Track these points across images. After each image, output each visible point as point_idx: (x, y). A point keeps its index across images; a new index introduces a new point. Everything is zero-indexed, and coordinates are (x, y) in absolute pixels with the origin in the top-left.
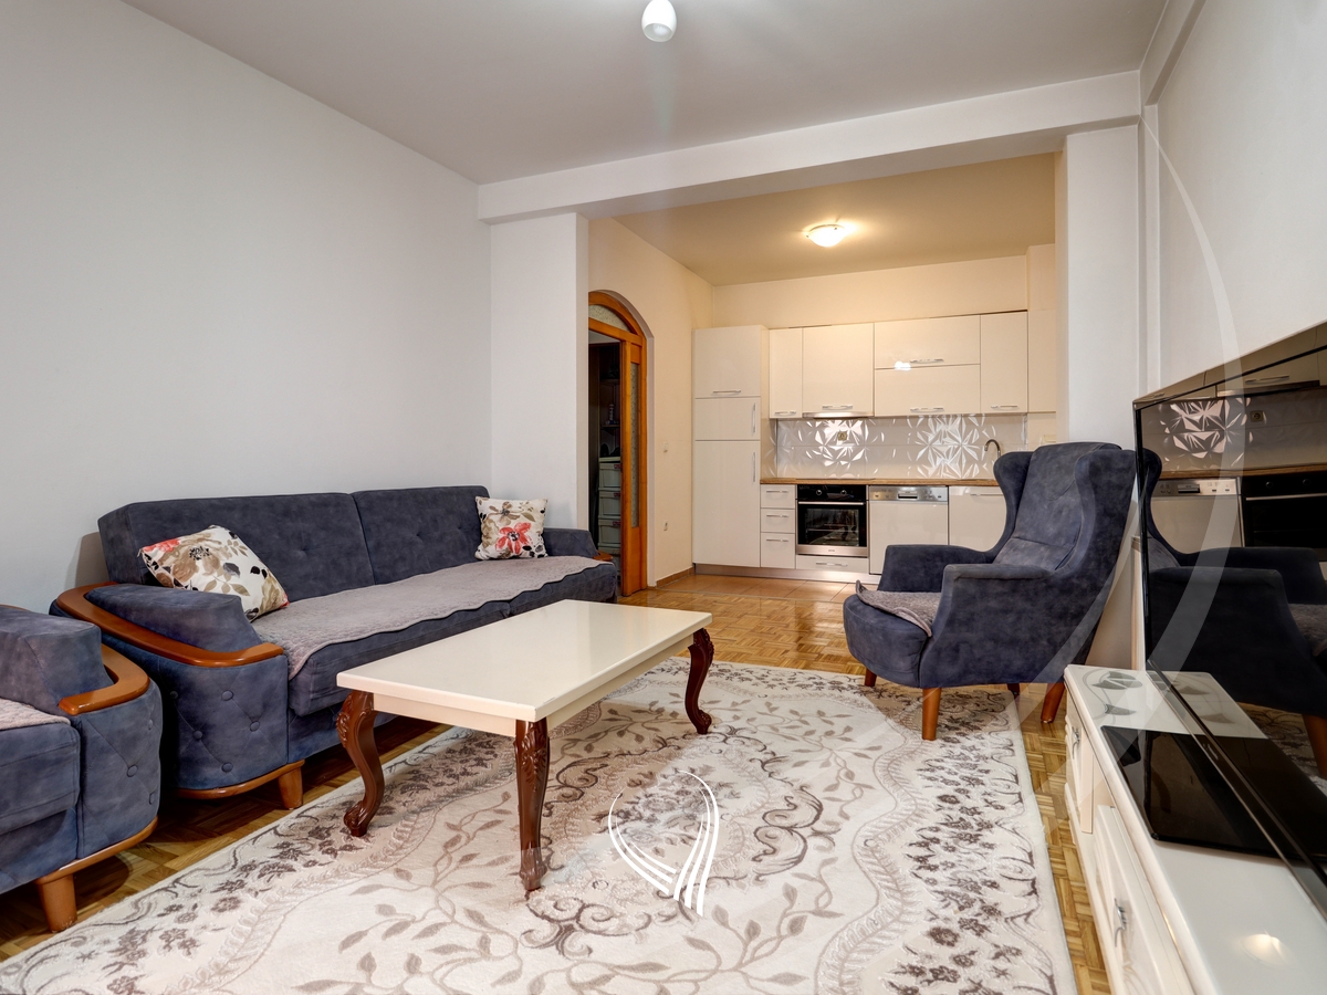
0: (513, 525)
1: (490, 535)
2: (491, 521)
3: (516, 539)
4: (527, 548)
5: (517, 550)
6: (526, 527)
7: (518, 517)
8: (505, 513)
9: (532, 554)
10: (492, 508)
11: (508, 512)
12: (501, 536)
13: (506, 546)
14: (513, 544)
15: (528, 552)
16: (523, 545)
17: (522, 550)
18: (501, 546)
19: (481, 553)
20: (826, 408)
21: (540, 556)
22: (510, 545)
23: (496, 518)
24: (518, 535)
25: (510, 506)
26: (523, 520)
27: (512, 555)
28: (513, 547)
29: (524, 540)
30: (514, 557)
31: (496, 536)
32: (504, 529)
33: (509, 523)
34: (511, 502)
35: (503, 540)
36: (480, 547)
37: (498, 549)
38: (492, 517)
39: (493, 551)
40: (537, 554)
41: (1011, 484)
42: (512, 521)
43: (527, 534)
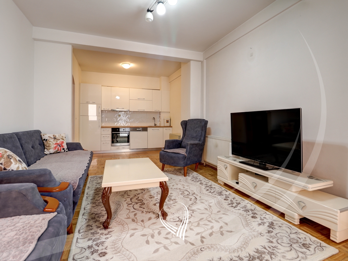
0: (58, 142)
1: (50, 146)
2: (50, 141)
3: (60, 147)
4: (63, 149)
5: (60, 150)
6: (63, 142)
7: (60, 139)
8: (55, 138)
9: (65, 151)
10: (49, 137)
11: (56, 138)
12: (55, 146)
13: (57, 149)
14: (59, 148)
15: (64, 150)
16: (62, 148)
17: (62, 150)
18: (55, 149)
19: (46, 152)
20: (118, 108)
21: (67, 151)
22: (58, 149)
23: (52, 140)
24: (61, 145)
25: (55, 136)
26: (61, 140)
27: (58, 151)
28: (59, 149)
29: (63, 146)
30: (59, 152)
31: (53, 146)
32: (56, 144)
33: (57, 142)
34: (55, 135)
35: (56, 147)
36: (46, 150)
37: (54, 150)
38: (50, 140)
39: (52, 151)
40: (66, 151)
41: (184, 126)
42: (58, 141)
43: (63, 145)
